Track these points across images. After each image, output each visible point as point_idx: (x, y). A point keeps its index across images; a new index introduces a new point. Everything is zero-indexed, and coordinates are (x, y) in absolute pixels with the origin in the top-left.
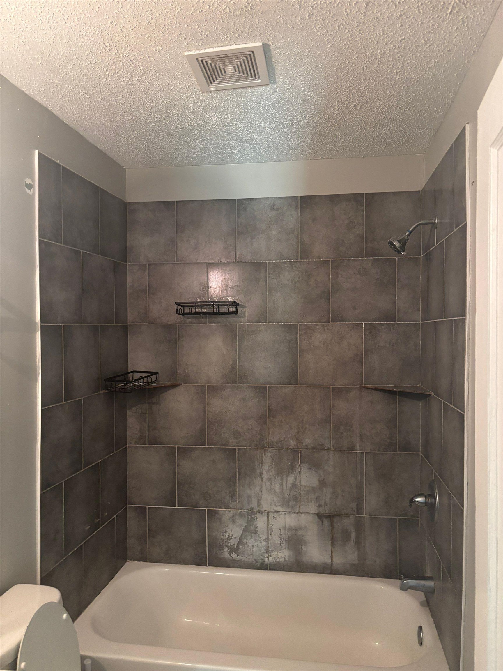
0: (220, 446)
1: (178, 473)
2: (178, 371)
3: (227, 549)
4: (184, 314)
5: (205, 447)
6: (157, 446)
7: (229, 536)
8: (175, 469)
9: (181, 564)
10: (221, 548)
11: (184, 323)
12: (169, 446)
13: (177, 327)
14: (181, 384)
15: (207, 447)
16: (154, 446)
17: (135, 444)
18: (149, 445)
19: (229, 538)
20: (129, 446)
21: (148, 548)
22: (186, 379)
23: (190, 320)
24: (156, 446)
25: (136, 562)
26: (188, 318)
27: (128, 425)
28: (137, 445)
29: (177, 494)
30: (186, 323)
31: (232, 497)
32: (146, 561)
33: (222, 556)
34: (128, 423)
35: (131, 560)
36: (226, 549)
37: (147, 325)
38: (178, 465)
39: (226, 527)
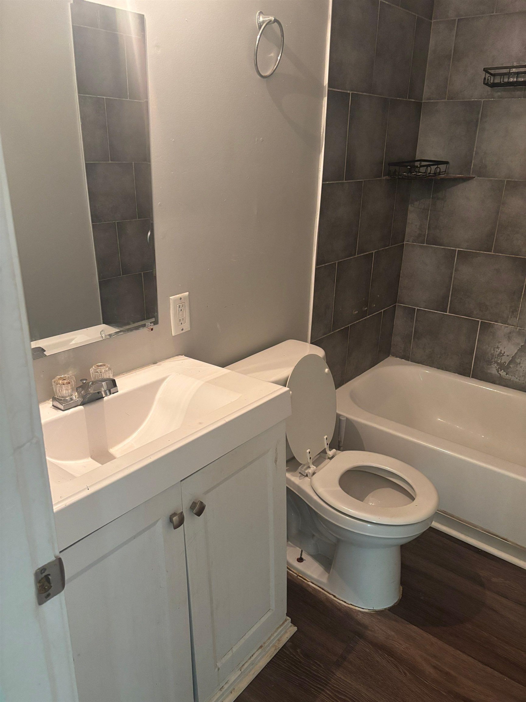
0: (509, 255)
1: (455, 278)
2: (473, 161)
3: (496, 365)
4: (493, 85)
5: (490, 253)
6: (436, 246)
7: (500, 353)
8: (452, 274)
9: (443, 370)
10: (489, 363)
11: (491, 98)
12: (449, 248)
13: (481, 104)
14: (474, 177)
15: (493, 254)
16: (432, 246)
17: (413, 242)
18: (427, 245)
19: (501, 355)
20: (406, 244)
21: (411, 348)
22: (482, 172)
23: (499, 93)
24: (434, 246)
25: (398, 358)
26: (498, 92)
27: (408, 221)
28: (415, 244)
29: (449, 301)
30: (494, 98)
31: (513, 312)
32: (408, 360)
33: (489, 371)
34: (408, 218)
35: (393, 356)
36: (494, 365)
37: (445, 102)
38: (455, 271)
39: (499, 342)
